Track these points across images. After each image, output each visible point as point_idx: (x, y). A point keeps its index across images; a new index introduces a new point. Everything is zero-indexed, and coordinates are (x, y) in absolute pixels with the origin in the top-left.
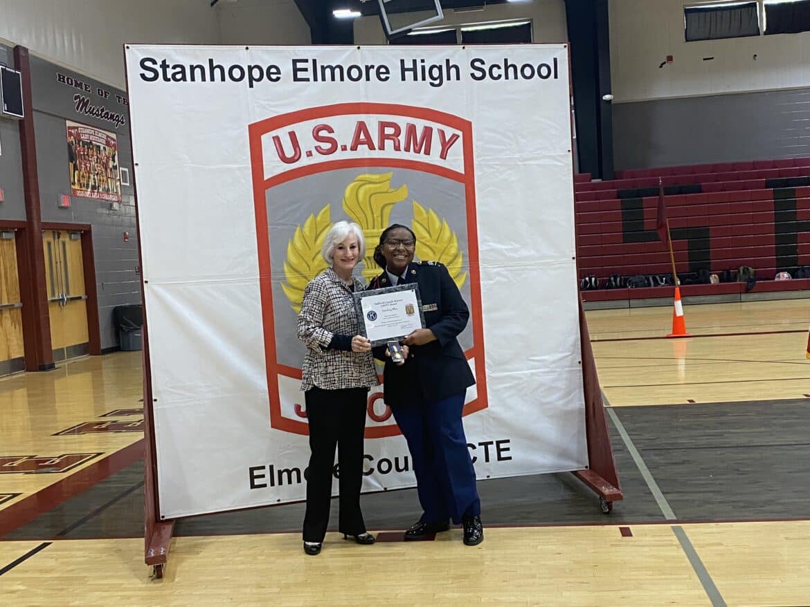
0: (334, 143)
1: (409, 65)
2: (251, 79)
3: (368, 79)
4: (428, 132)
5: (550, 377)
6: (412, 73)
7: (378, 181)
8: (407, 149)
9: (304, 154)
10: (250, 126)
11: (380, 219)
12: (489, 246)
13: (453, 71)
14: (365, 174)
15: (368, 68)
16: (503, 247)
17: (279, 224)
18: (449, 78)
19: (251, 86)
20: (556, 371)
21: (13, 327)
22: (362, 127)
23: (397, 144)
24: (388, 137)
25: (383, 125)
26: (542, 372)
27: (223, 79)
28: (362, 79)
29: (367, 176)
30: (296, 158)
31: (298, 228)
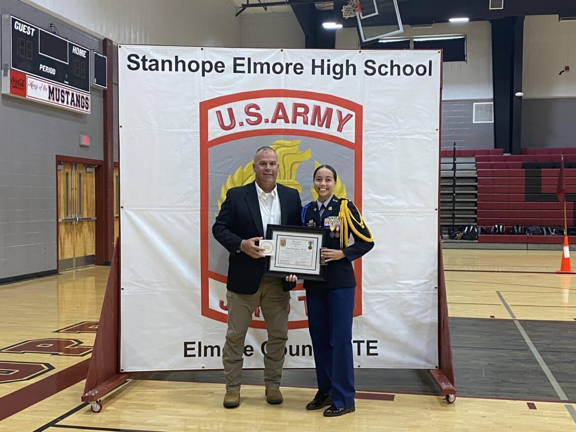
0: (259, 117)
1: (318, 63)
2: (204, 70)
3: (287, 72)
4: (329, 112)
5: (412, 297)
6: (320, 69)
7: (290, 145)
8: (313, 124)
9: (237, 124)
10: (201, 103)
11: (289, 173)
12: (371, 197)
13: (351, 68)
14: (280, 139)
15: (288, 65)
16: (382, 198)
17: (216, 173)
18: (347, 73)
19: (203, 75)
20: (417, 293)
21: (89, 233)
22: (280, 106)
23: (306, 119)
24: (300, 114)
25: (296, 106)
26: (406, 293)
27: (184, 70)
28: (282, 73)
29: (282, 141)
30: (232, 126)
31: (230, 176)
